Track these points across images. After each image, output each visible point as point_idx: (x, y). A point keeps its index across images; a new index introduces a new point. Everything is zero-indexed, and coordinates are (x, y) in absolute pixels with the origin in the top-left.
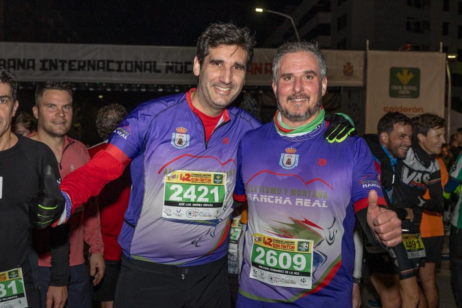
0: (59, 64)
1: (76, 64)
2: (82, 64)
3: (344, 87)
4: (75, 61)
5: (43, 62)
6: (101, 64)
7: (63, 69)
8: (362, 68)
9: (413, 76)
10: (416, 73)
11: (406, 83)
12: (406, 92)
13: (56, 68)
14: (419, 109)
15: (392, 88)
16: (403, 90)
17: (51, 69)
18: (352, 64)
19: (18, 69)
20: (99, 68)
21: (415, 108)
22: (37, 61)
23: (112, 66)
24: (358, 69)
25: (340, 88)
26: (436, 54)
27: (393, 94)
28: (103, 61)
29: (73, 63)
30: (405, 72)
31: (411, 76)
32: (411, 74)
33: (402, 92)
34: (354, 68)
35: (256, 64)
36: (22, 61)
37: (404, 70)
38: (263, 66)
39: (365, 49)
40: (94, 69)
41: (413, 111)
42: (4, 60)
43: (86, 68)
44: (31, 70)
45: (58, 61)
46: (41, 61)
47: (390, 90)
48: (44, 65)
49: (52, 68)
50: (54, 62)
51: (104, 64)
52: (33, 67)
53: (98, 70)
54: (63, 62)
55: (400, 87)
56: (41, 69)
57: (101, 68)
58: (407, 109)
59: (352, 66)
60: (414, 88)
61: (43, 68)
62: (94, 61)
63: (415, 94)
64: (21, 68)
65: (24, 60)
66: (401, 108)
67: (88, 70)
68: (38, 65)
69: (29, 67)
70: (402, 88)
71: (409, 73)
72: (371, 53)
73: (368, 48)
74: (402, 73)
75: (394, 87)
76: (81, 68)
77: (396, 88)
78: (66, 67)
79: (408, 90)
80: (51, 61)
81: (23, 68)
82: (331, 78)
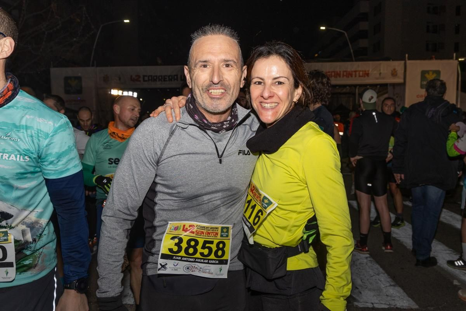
3: (391, 84)
8: (403, 71)
10: (438, 73)
15: (422, 83)
18: (397, 69)
24: (400, 72)
25: (388, 84)
26: (451, 61)
27: (423, 86)
30: (431, 73)
32: (435, 74)
34: (398, 72)
35: (337, 72)
38: (342, 73)
39: (405, 60)
59: (397, 70)
71: (433, 74)
72: (408, 62)
73: (407, 59)
74: (429, 74)
82: (383, 78)
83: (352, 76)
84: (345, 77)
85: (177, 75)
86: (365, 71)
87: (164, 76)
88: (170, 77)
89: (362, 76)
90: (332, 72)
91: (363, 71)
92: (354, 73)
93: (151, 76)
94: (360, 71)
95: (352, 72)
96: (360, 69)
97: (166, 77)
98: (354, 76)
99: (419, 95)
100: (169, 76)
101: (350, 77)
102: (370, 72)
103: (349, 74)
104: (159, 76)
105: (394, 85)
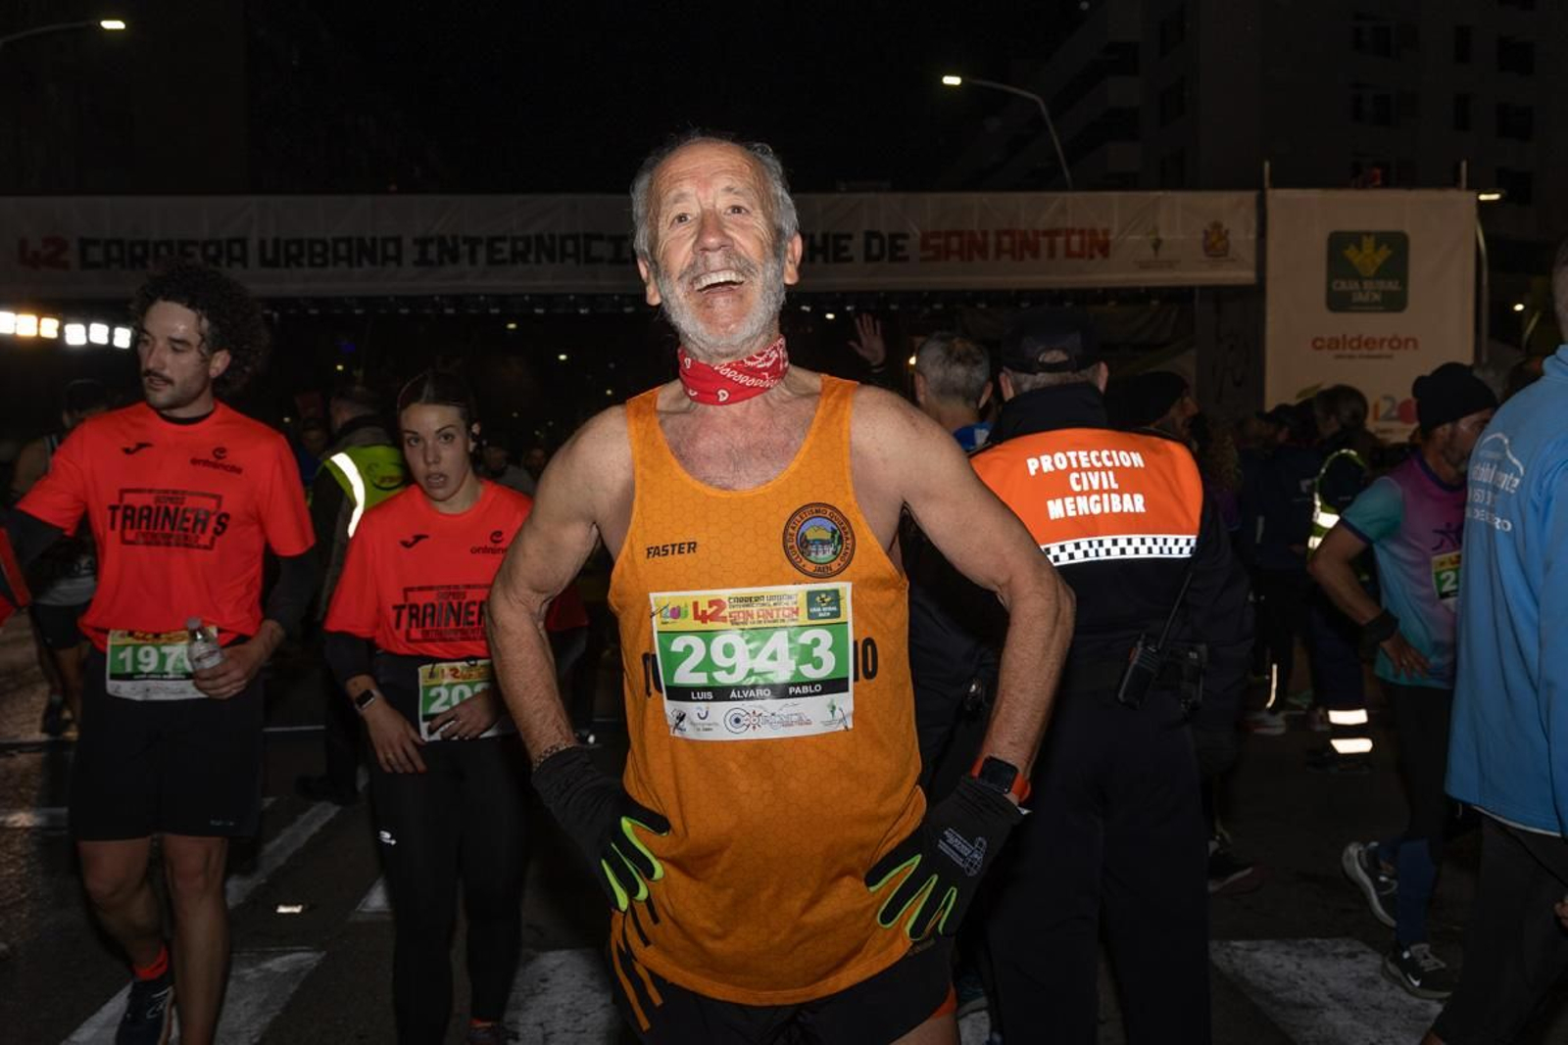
0: (464, 248)
1: (506, 247)
2: (520, 246)
3: (1204, 289)
4: (502, 239)
5: (423, 243)
6: (570, 246)
7: (473, 261)
8: (1252, 236)
9: (1389, 252)
10: (1396, 245)
11: (1372, 271)
12: (1371, 297)
13: (455, 259)
14: (1407, 340)
15: (1334, 287)
16: (1364, 292)
17: (441, 262)
18: (1226, 226)
19: (360, 264)
20: (564, 255)
21: (1395, 338)
22: (407, 242)
23: (600, 249)
24: (1241, 236)
25: (1191, 289)
26: (1452, 194)
27: (1338, 302)
28: (575, 237)
29: (499, 245)
30: (1368, 244)
31: (1385, 252)
32: (1384, 247)
33: (1359, 297)
34: (1230, 237)
35: (972, 233)
36: (368, 242)
37: (1365, 239)
38: (992, 239)
39: (1259, 186)
40: (552, 259)
41: (1391, 347)
42: (324, 243)
43: (532, 257)
44: (392, 265)
45: (460, 241)
46: (416, 241)
47: (1329, 289)
48: (423, 253)
49: (446, 258)
50: (450, 243)
51: (577, 246)
52: (398, 259)
53: (562, 261)
54: (473, 242)
55: (1354, 285)
56: (416, 263)
57: (570, 256)
58: (1374, 342)
59: (1227, 232)
60: (1393, 286)
61: (423, 260)
62: (552, 237)
63: (1395, 302)
64: (365, 262)
65: (374, 240)
66: (1359, 339)
67: (538, 261)
68: (411, 253)
69: (386, 258)
70: (1361, 284)
71: (1377, 246)
72: (1277, 197)
73: (1267, 184)
74: (1359, 247)
75: (1338, 285)
76: (518, 256)
77: (1343, 285)
78: (482, 253)
79: (1376, 291)
80: (442, 240)
81: (373, 262)
82: (1171, 264)
83: (1036, 254)
84: (1006, 258)
85: (243, 242)
86: (1093, 232)
87: (183, 244)
88: (212, 250)
89: (1080, 256)
90: (949, 234)
91: (1082, 232)
92: (1044, 241)
93: (119, 242)
94: (1070, 232)
95: (1036, 233)
96: (1070, 225)
97: (190, 249)
98: (1044, 251)
99: (1322, 340)
100: (205, 245)
101: (1027, 255)
102: (1112, 237)
103: (1025, 246)
104: (157, 245)
105: (1219, 294)
